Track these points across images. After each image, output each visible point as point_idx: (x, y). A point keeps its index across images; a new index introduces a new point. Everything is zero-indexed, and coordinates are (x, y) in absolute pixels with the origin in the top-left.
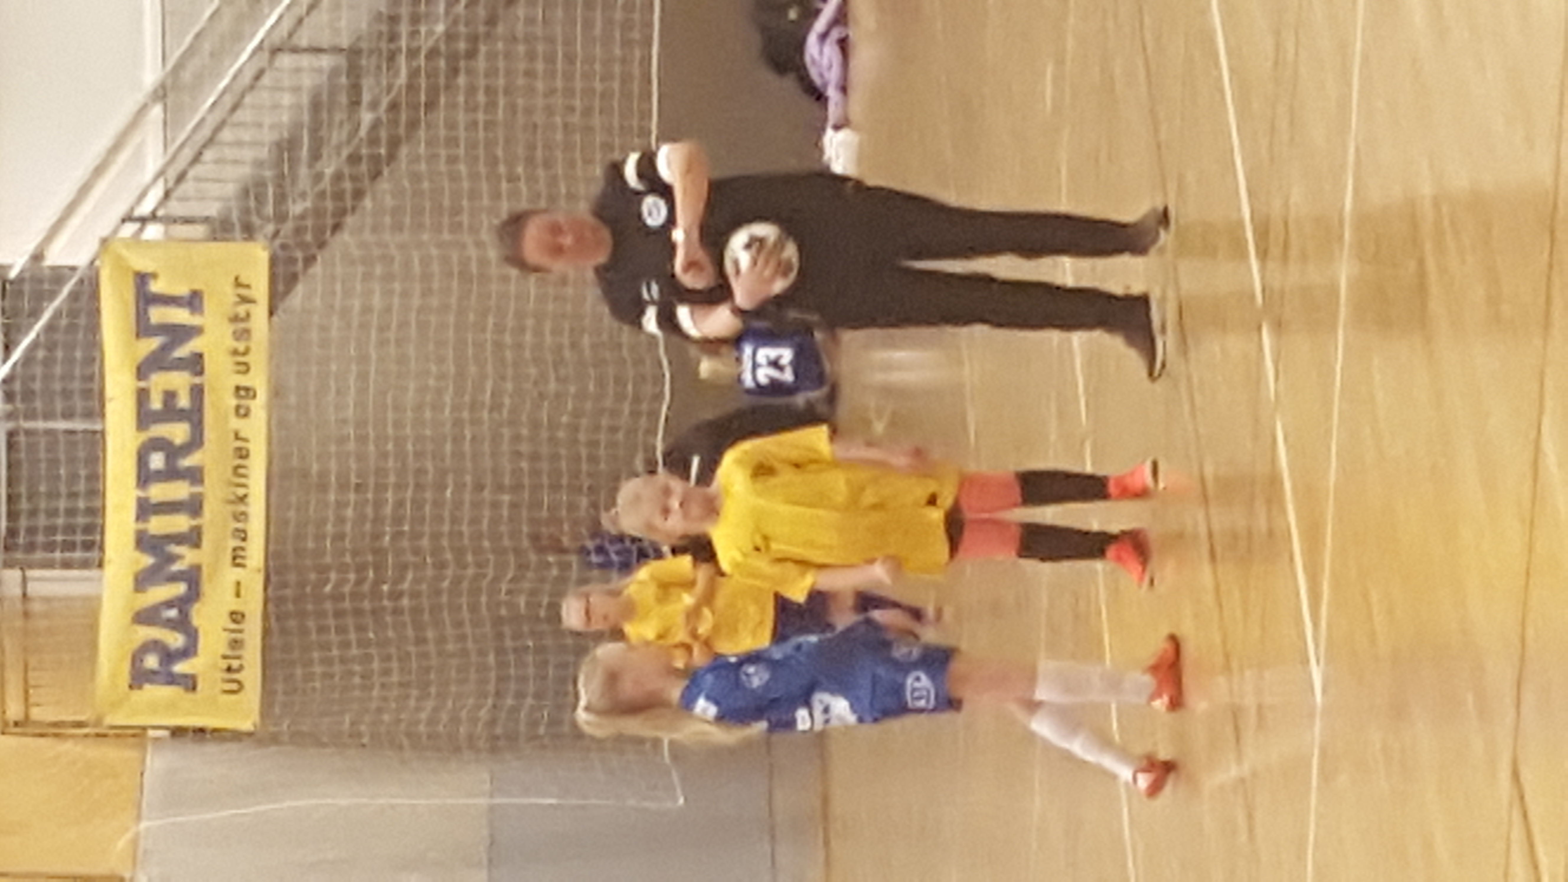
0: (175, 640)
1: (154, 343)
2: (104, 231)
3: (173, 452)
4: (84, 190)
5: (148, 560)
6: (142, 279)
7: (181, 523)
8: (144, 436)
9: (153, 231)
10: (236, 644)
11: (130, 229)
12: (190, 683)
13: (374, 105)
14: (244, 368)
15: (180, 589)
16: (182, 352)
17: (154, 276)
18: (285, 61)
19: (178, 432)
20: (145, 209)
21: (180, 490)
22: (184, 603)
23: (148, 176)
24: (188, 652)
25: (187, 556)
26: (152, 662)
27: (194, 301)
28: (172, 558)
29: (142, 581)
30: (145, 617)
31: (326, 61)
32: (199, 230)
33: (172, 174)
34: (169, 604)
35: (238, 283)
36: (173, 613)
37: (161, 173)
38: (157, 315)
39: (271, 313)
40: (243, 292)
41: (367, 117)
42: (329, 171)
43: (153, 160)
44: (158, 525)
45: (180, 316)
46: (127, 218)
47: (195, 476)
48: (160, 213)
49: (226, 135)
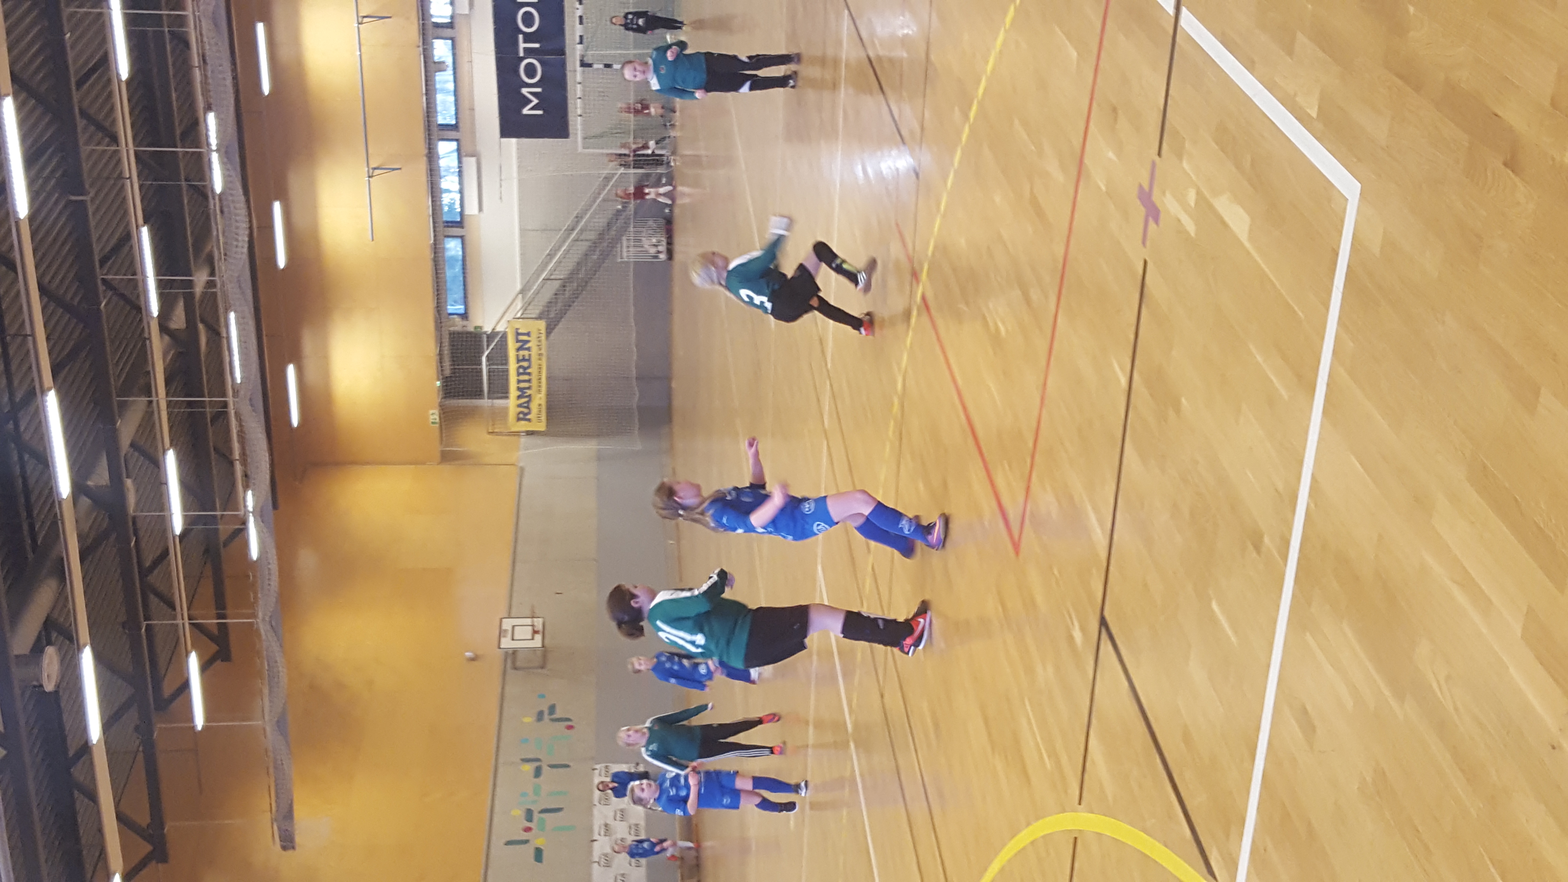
0: (526, 411)
1: (519, 344)
2: (509, 321)
3: (525, 368)
4: (504, 314)
5: (519, 393)
6: (517, 329)
7: (526, 385)
8: (517, 365)
9: (520, 320)
10: (540, 411)
11: (514, 320)
12: (529, 420)
13: (569, 292)
14: (540, 349)
15: (526, 400)
16: (527, 346)
17: (520, 330)
18: (548, 282)
19: (525, 364)
20: (519, 315)
21: (526, 377)
22: (528, 402)
23: (519, 309)
24: (529, 413)
25: (529, 392)
26: (521, 416)
27: (528, 334)
28: (525, 393)
29: (519, 397)
30: (520, 406)
31: (558, 283)
32: (530, 319)
34: (525, 403)
35: (539, 331)
36: (526, 405)
37: (523, 307)
38: (520, 338)
39: (546, 337)
41: (567, 294)
42: (559, 306)
43: (520, 306)
44: (522, 385)
45: (525, 338)
46: (514, 318)
47: (529, 374)
48: (521, 316)
49: (536, 299)
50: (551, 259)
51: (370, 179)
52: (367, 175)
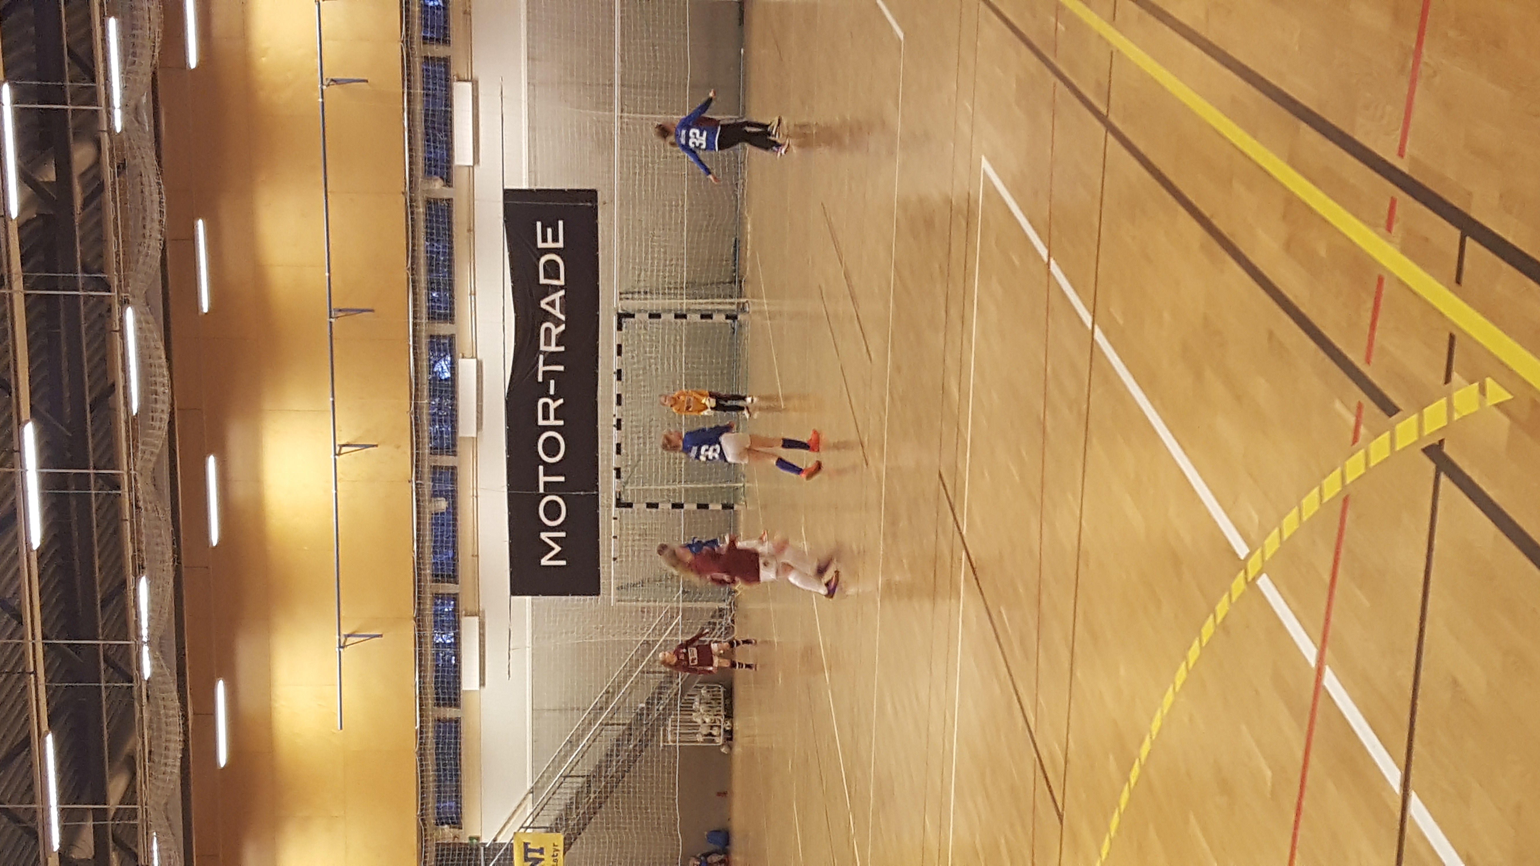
1: (529, 863)
2: (516, 831)
4: (510, 819)
6: (526, 844)
9: (529, 831)
11: (522, 830)
13: (595, 792)
17: (529, 843)
18: (568, 779)
20: (527, 824)
23: (528, 814)
27: (542, 851)
31: (580, 780)
32: (543, 830)
33: (535, 814)
35: (554, 845)
37: (532, 813)
38: (530, 855)
39: (564, 853)
40: (557, 848)
41: (592, 796)
42: (582, 812)
43: (529, 810)
45: (537, 855)
46: (522, 827)
48: (532, 825)
49: (551, 802)
50: (572, 751)
51: (342, 650)
52: (338, 646)
